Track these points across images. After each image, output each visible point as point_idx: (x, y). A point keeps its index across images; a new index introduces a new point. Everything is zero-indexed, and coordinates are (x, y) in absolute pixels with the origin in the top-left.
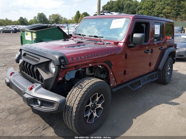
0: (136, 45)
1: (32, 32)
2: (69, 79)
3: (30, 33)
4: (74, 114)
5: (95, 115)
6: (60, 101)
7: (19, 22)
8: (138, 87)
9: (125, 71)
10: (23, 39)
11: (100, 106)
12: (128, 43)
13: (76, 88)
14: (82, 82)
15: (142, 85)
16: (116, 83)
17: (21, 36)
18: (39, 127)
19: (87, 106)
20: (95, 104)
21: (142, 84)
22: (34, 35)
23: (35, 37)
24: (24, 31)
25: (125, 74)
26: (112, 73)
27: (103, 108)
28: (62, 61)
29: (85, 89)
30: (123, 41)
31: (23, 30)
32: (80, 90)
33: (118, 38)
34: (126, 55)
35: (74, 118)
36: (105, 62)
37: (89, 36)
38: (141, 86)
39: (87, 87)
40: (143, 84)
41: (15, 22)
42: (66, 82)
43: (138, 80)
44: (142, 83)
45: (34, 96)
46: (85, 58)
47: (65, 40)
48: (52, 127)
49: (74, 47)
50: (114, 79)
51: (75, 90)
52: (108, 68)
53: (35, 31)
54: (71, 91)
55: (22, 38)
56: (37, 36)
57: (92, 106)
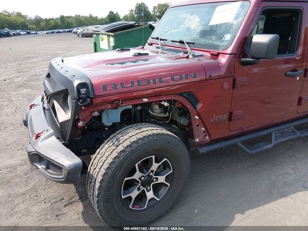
0: (259, 59)
1: (108, 36)
2: (111, 124)
3: (107, 38)
4: (97, 192)
5: (150, 195)
6: (70, 166)
7: (108, 20)
8: (262, 147)
9: (231, 114)
10: (97, 47)
11: (162, 179)
12: (239, 55)
13: (109, 142)
14: (124, 132)
15: (275, 145)
16: (210, 136)
17: (95, 43)
18: (63, 199)
19: (126, 179)
20: (149, 175)
21: (274, 142)
22: (112, 39)
23: (112, 44)
24: (98, 35)
25: (230, 119)
26: (197, 117)
27: (169, 185)
28: (83, 91)
29: (121, 148)
30: (229, 51)
31: (97, 32)
32: (113, 147)
33: (220, 44)
34: (234, 80)
35: (97, 198)
36: (180, 94)
37: (173, 41)
38: (270, 146)
39: (127, 143)
40: (279, 141)
41: (102, 19)
42: (107, 129)
43: (265, 132)
44: (276, 139)
45: (37, 151)
46: (132, 86)
47: (122, 50)
48: (82, 202)
49: (122, 64)
50: (203, 129)
51: (106, 146)
52: (189, 106)
53: (112, 34)
54: (101, 148)
55: (95, 45)
56: (116, 41)
57: (143, 178)
